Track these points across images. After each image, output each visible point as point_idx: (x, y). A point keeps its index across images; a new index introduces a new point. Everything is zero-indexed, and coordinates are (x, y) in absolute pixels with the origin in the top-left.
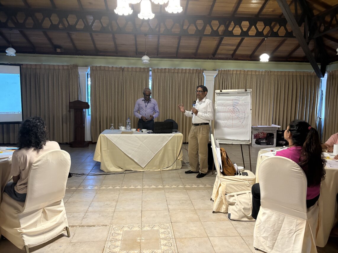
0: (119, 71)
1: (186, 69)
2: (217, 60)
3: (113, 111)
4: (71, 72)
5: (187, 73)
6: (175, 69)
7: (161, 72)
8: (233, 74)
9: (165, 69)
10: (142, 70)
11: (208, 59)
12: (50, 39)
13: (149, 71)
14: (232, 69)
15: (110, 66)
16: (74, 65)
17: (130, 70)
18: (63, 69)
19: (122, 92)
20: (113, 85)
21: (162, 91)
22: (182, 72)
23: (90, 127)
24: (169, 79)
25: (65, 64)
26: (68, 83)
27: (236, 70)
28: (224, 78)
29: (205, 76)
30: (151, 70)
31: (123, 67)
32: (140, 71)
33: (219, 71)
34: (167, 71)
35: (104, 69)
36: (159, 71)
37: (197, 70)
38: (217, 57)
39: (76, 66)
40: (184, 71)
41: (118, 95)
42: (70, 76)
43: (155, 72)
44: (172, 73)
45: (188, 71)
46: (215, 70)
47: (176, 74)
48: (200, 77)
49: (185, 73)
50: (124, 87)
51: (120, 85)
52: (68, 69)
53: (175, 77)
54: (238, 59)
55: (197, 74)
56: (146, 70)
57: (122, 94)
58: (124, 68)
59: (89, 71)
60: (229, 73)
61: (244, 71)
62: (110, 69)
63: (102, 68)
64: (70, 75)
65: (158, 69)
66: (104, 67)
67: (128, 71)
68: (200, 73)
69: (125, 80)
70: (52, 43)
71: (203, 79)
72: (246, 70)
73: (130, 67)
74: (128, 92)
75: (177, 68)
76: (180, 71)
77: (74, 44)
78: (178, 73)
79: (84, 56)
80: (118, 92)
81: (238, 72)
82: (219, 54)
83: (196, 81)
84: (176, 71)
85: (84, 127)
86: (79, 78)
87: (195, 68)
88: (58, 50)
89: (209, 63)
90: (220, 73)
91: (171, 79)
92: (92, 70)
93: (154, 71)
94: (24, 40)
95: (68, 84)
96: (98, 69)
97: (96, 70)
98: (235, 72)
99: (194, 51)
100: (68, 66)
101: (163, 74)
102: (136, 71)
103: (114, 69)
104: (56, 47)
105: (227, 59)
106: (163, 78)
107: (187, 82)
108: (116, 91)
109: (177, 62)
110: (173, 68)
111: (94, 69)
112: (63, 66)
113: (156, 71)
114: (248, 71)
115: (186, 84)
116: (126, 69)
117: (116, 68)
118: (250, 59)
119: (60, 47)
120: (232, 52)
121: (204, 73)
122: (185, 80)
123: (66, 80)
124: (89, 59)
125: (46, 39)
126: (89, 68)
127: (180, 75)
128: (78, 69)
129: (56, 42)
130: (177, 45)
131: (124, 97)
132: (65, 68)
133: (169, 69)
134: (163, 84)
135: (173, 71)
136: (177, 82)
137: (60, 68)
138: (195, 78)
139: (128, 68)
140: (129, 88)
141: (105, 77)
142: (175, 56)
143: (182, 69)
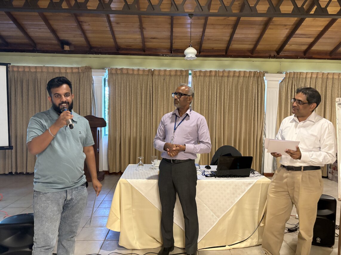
0: (148, 75)
1: (240, 72)
2: (283, 60)
3: (139, 130)
4: (82, 77)
5: (241, 76)
6: (224, 71)
7: (204, 76)
8: (306, 78)
9: (211, 71)
10: (179, 73)
12: (54, 31)
13: (187, 75)
14: (305, 71)
15: (136, 68)
16: (87, 67)
17: (162, 73)
18: (72, 73)
19: (151, 104)
20: (139, 95)
21: (206, 102)
22: (234, 76)
23: (106, 151)
24: (215, 85)
25: (75, 66)
26: (78, 91)
27: (312, 73)
28: (294, 84)
29: (266, 81)
30: (190, 74)
31: (152, 70)
32: (176, 75)
33: (286, 73)
34: (213, 74)
35: (127, 72)
36: (202, 74)
37: (255, 73)
38: (283, 54)
39: (88, 69)
40: (237, 74)
41: (146, 107)
42: (81, 82)
43: (196, 76)
44: (220, 76)
45: (242, 75)
46: (281, 73)
47: (226, 78)
48: (260, 83)
49: (239, 77)
50: (154, 97)
51: (148, 95)
52: (79, 73)
53: (225, 82)
54: (313, 57)
55: (256, 79)
56: (184, 74)
57: (151, 106)
58: (154, 70)
59: (106, 74)
60: (301, 76)
61: (323, 74)
62: (136, 73)
63: (125, 72)
64: (81, 80)
65: (200, 71)
66: (127, 69)
67: (159, 75)
68: (259, 77)
69: (155, 87)
70: (57, 38)
71: (263, 87)
72: (326, 72)
73: (162, 69)
74: (159, 104)
75: (227, 70)
76: (232, 74)
77: (86, 38)
78: (228, 76)
79: (100, 55)
80: (146, 104)
81: (314, 76)
82: (285, 51)
83: (254, 88)
84: (226, 74)
85: (98, 152)
86: (93, 84)
87: (253, 70)
88: (67, 48)
89: (272, 64)
90: (288, 77)
91: (219, 85)
92: (110, 74)
93: (195, 75)
94: (19, 33)
95: (78, 94)
96: (119, 72)
97: (117, 74)
98: (309, 76)
99: (251, 47)
100: (78, 68)
101: (207, 79)
102: (170, 75)
103: (141, 73)
104: (64, 43)
105: (296, 57)
106: (208, 84)
107: (242, 88)
108: (143, 102)
109: (226, 61)
110: (221, 70)
111: (114, 72)
112: (72, 68)
113: (198, 74)
114: (328, 73)
115: (239, 91)
116: (156, 73)
117: (144, 71)
118: (329, 57)
119: (68, 43)
120: (304, 48)
121: (264, 78)
122: (239, 87)
123: (76, 88)
124: (106, 59)
125: (49, 31)
126: (107, 71)
127: (231, 79)
128: (91, 72)
129: (64, 36)
130: (228, 38)
131: (154, 111)
132: (74, 71)
133: (216, 71)
134: (208, 92)
135: (221, 74)
136: (227, 89)
137: (68, 71)
138: (253, 83)
139: (160, 71)
140: (160, 98)
141: (128, 84)
142: (224, 54)
143: (235, 72)
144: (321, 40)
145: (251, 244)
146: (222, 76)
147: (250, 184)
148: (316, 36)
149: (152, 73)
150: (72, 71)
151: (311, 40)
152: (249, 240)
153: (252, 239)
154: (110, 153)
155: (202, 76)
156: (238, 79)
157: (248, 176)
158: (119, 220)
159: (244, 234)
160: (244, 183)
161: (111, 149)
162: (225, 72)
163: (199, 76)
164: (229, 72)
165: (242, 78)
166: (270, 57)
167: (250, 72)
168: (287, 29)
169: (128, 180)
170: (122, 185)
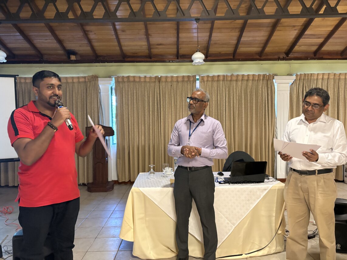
0: (155, 82)
1: (248, 75)
2: (293, 61)
3: (147, 138)
4: (88, 86)
5: (250, 80)
6: (232, 75)
7: (212, 81)
8: (317, 79)
9: (219, 76)
10: (186, 79)
11: (278, 60)
12: (60, 42)
13: (195, 80)
14: (316, 72)
15: (142, 75)
16: (94, 75)
17: (169, 80)
18: (79, 82)
19: (159, 111)
20: (146, 102)
21: (215, 107)
22: (242, 80)
23: (115, 160)
24: (224, 90)
25: (82, 75)
26: (85, 100)
27: (323, 74)
28: (305, 85)
29: (275, 84)
30: (198, 79)
31: (159, 77)
32: (183, 81)
33: (297, 75)
34: (221, 78)
35: (134, 80)
36: (210, 79)
37: (264, 76)
38: (292, 56)
39: (95, 78)
40: (246, 78)
41: (153, 114)
42: (88, 91)
43: (204, 81)
44: (228, 80)
45: (251, 78)
46: (291, 75)
47: (234, 83)
48: (269, 86)
49: (247, 80)
50: (161, 104)
51: (156, 102)
52: (85, 82)
53: (233, 86)
54: (324, 57)
55: (265, 82)
56: (192, 79)
57: (159, 113)
58: (161, 77)
59: (112, 83)
60: (312, 78)
61: (335, 74)
62: (142, 80)
63: (132, 79)
64: (88, 89)
65: (208, 76)
66: (134, 77)
67: (166, 81)
68: (268, 79)
69: (163, 93)
70: (64, 48)
71: (273, 88)
72: (337, 72)
73: (169, 75)
74: (167, 111)
75: (235, 74)
76: (240, 78)
77: (92, 47)
78: (237, 80)
79: (106, 64)
80: (153, 111)
81: (326, 77)
82: (295, 53)
83: (264, 91)
84: (234, 78)
85: (107, 162)
86: (100, 93)
87: (262, 73)
88: (73, 58)
89: (281, 66)
90: (298, 79)
91: (227, 89)
92: (117, 82)
93: (202, 79)
94: (26, 45)
95: (85, 103)
96: (126, 80)
97: (123, 82)
98: (321, 77)
99: (259, 49)
100: (85, 77)
101: (215, 84)
102: (178, 81)
103: (148, 80)
104: (70, 53)
105: (306, 58)
106: (216, 89)
107: (251, 92)
108: (151, 109)
109: (234, 65)
110: (229, 74)
111: (120, 80)
112: (78, 78)
113: (205, 79)
114: (340, 74)
115: (249, 95)
116: (163, 80)
117: (150, 78)
118: (340, 57)
119: (74, 53)
120: (314, 48)
121: (274, 80)
122: (249, 91)
123: (83, 96)
124: (112, 67)
125: (56, 41)
126: (114, 79)
127: (240, 83)
128: (98, 80)
129: (70, 46)
130: (235, 42)
131: (162, 118)
132: (81, 80)
133: (224, 76)
134: (216, 97)
135: (229, 79)
136: (236, 93)
137: (75, 80)
138: (262, 86)
139: (166, 77)
140: (167, 105)
141: (135, 91)
142: (232, 57)
143: (243, 76)
144: (331, 40)
145: (268, 252)
146: (231, 80)
147: (265, 190)
148: (326, 36)
149: (159, 79)
150: (79, 80)
151: (321, 40)
152: (267, 249)
153: (270, 248)
154: (118, 162)
155: (209, 81)
156: (247, 83)
157: (263, 182)
158: (132, 230)
159: (260, 242)
160: (259, 189)
161: (120, 158)
162: (234, 76)
163: (207, 81)
164: (238, 76)
165: (251, 82)
166: (279, 59)
167: (259, 75)
168: (296, 30)
169: (140, 189)
170: (135, 194)
